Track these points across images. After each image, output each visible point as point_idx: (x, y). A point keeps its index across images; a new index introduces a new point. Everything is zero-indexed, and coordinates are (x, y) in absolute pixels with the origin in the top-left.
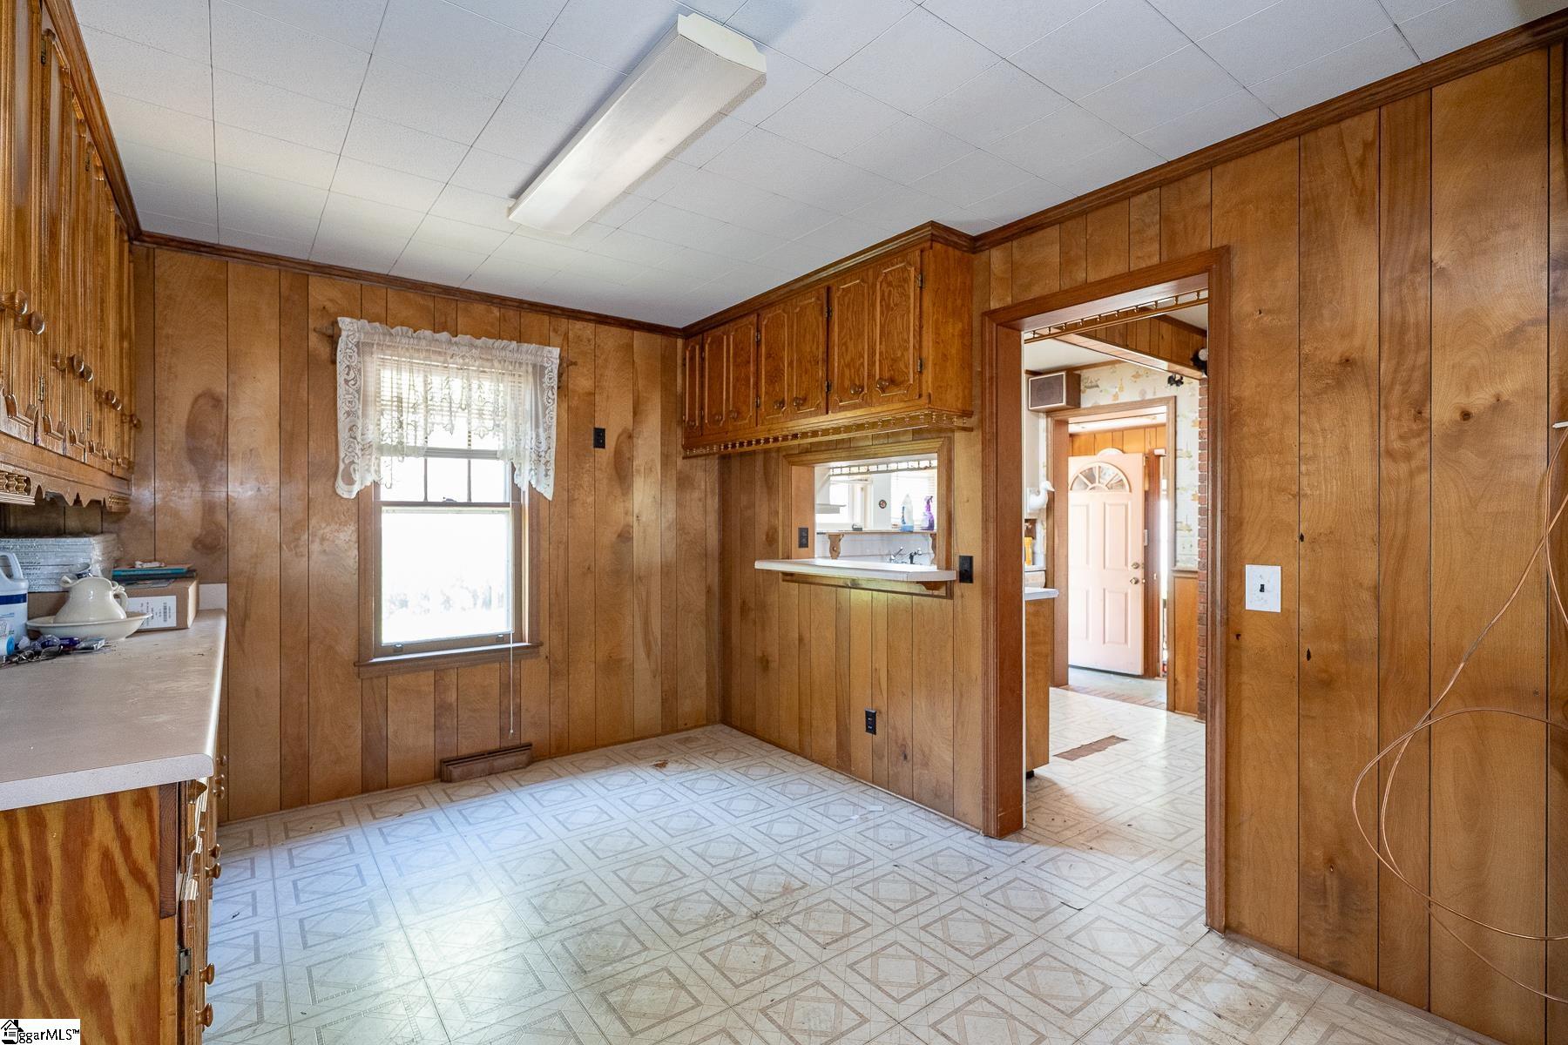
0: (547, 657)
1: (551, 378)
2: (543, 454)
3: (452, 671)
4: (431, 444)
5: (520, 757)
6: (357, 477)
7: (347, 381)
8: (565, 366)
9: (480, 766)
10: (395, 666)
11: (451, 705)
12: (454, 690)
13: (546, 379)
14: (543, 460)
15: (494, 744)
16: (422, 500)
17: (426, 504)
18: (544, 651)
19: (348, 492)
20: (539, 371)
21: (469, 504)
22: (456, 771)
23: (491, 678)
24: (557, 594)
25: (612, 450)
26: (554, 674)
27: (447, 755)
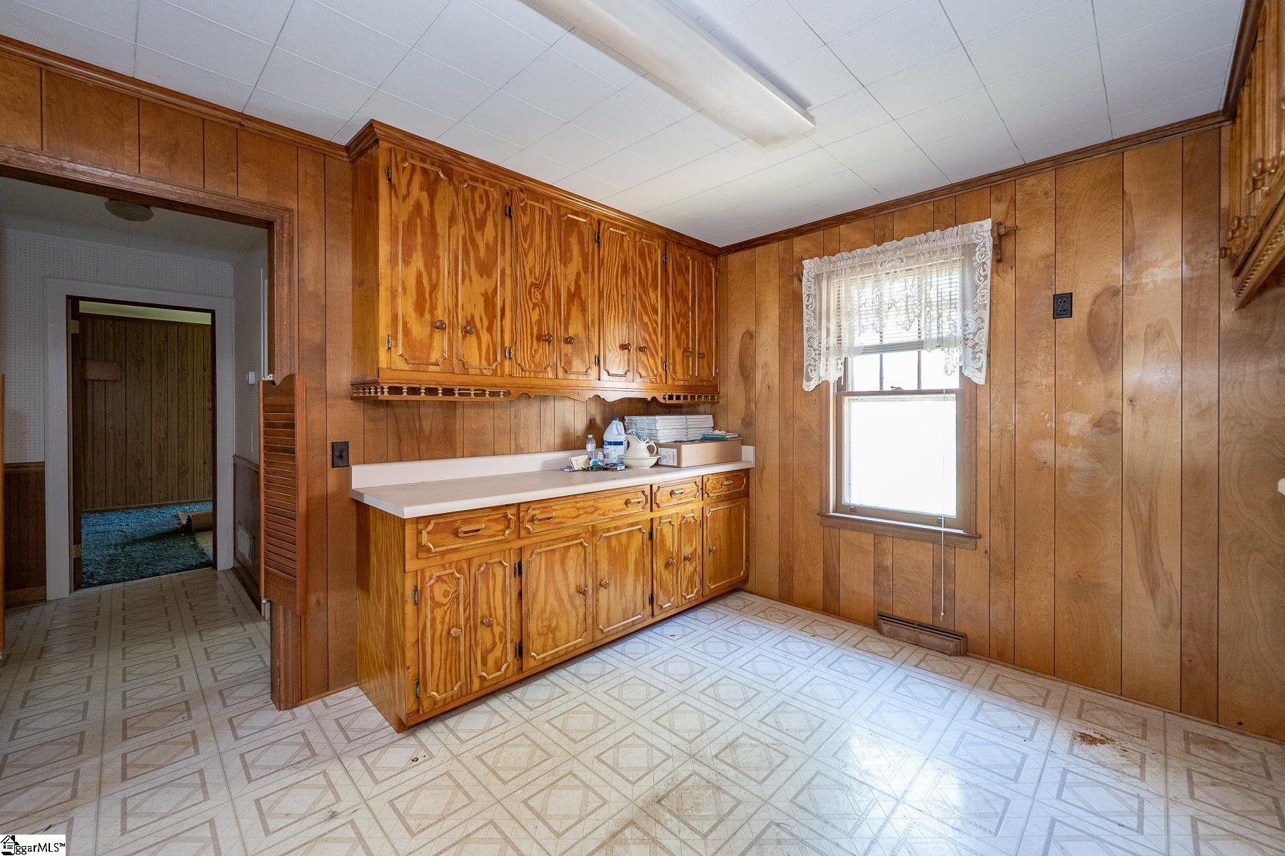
0: (986, 552)
1: (985, 254)
2: (971, 337)
3: (888, 539)
4: (886, 341)
5: (947, 643)
6: (813, 375)
7: (807, 306)
8: (1002, 237)
9: (906, 632)
10: (844, 522)
11: (887, 567)
12: (890, 555)
13: (977, 257)
14: (970, 343)
15: (927, 620)
16: (878, 389)
17: (881, 393)
18: (983, 543)
19: (809, 386)
20: (969, 250)
21: (920, 392)
22: (886, 627)
23: (923, 555)
24: (1000, 487)
25: (1084, 317)
26: (994, 571)
27: (884, 611)
